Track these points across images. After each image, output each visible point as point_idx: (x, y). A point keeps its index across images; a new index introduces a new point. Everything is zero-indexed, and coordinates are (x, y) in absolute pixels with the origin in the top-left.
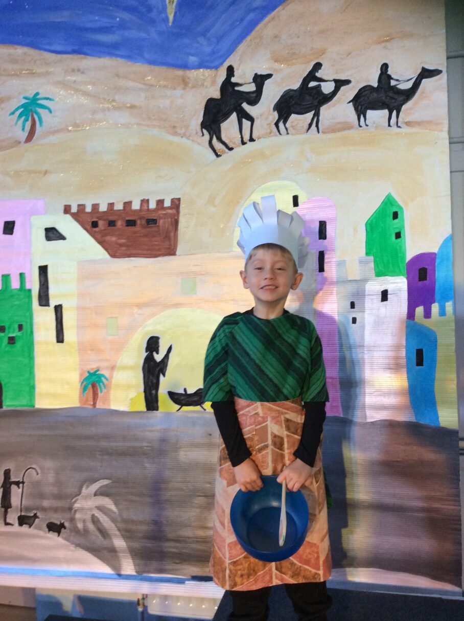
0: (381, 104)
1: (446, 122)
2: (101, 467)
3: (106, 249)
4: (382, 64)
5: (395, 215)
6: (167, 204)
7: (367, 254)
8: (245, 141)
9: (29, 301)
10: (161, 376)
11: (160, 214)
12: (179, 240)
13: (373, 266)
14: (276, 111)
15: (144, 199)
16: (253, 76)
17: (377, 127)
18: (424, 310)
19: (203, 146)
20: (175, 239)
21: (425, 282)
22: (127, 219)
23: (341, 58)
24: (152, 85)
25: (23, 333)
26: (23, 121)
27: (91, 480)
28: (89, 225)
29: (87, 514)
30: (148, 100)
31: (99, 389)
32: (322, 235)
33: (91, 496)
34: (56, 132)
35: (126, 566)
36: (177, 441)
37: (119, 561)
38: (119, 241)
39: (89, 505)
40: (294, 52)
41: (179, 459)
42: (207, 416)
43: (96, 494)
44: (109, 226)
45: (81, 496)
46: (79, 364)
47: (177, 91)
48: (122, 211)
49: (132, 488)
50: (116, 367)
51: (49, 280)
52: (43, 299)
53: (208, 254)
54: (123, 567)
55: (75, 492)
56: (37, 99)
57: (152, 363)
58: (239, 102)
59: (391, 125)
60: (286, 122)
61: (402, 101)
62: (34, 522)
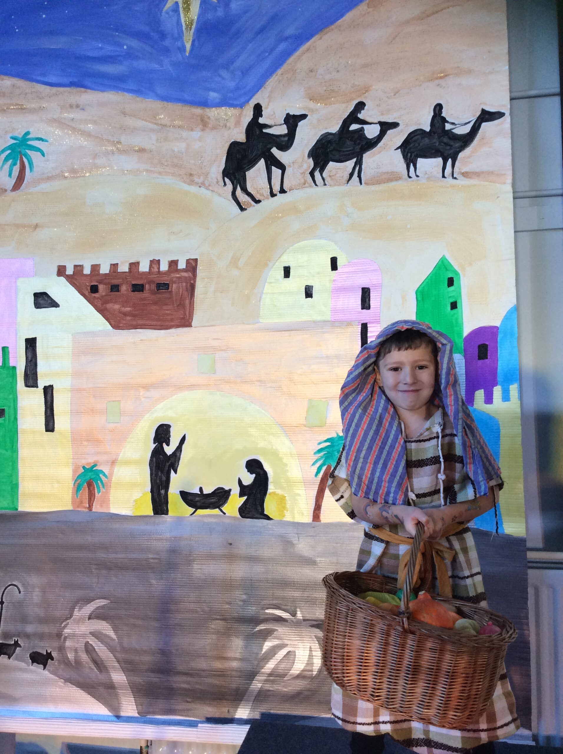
0: (434, 151)
1: (510, 173)
2: (98, 583)
3: (107, 319)
4: (435, 105)
5: (451, 282)
6: (182, 265)
8: (275, 192)
9: (13, 380)
10: (172, 472)
11: (173, 278)
12: (195, 308)
14: (311, 158)
15: (154, 260)
16: (285, 116)
17: (428, 179)
18: (485, 394)
19: (225, 198)
20: (190, 307)
21: (486, 360)
22: (134, 283)
23: (388, 97)
24: (165, 126)
25: (4, 420)
26: (10, 166)
27: (85, 600)
28: (87, 290)
29: (80, 642)
30: (160, 142)
31: (96, 489)
32: (365, 303)
33: (85, 619)
34: (49, 178)
35: (127, 706)
36: (191, 552)
37: (118, 699)
38: (123, 309)
39: (82, 630)
40: (332, 89)
41: (192, 574)
42: (227, 521)
43: (91, 617)
44: (112, 291)
45: (73, 620)
46: (72, 458)
47: (195, 133)
48: (127, 274)
49: (134, 610)
50: (118, 462)
51: (38, 356)
52: (31, 378)
53: (230, 325)
54: (122, 708)
55: (65, 614)
56: (28, 138)
57: (161, 456)
58: (268, 147)
59: (446, 175)
60: (323, 171)
61: (459, 148)
62: (14, 652)
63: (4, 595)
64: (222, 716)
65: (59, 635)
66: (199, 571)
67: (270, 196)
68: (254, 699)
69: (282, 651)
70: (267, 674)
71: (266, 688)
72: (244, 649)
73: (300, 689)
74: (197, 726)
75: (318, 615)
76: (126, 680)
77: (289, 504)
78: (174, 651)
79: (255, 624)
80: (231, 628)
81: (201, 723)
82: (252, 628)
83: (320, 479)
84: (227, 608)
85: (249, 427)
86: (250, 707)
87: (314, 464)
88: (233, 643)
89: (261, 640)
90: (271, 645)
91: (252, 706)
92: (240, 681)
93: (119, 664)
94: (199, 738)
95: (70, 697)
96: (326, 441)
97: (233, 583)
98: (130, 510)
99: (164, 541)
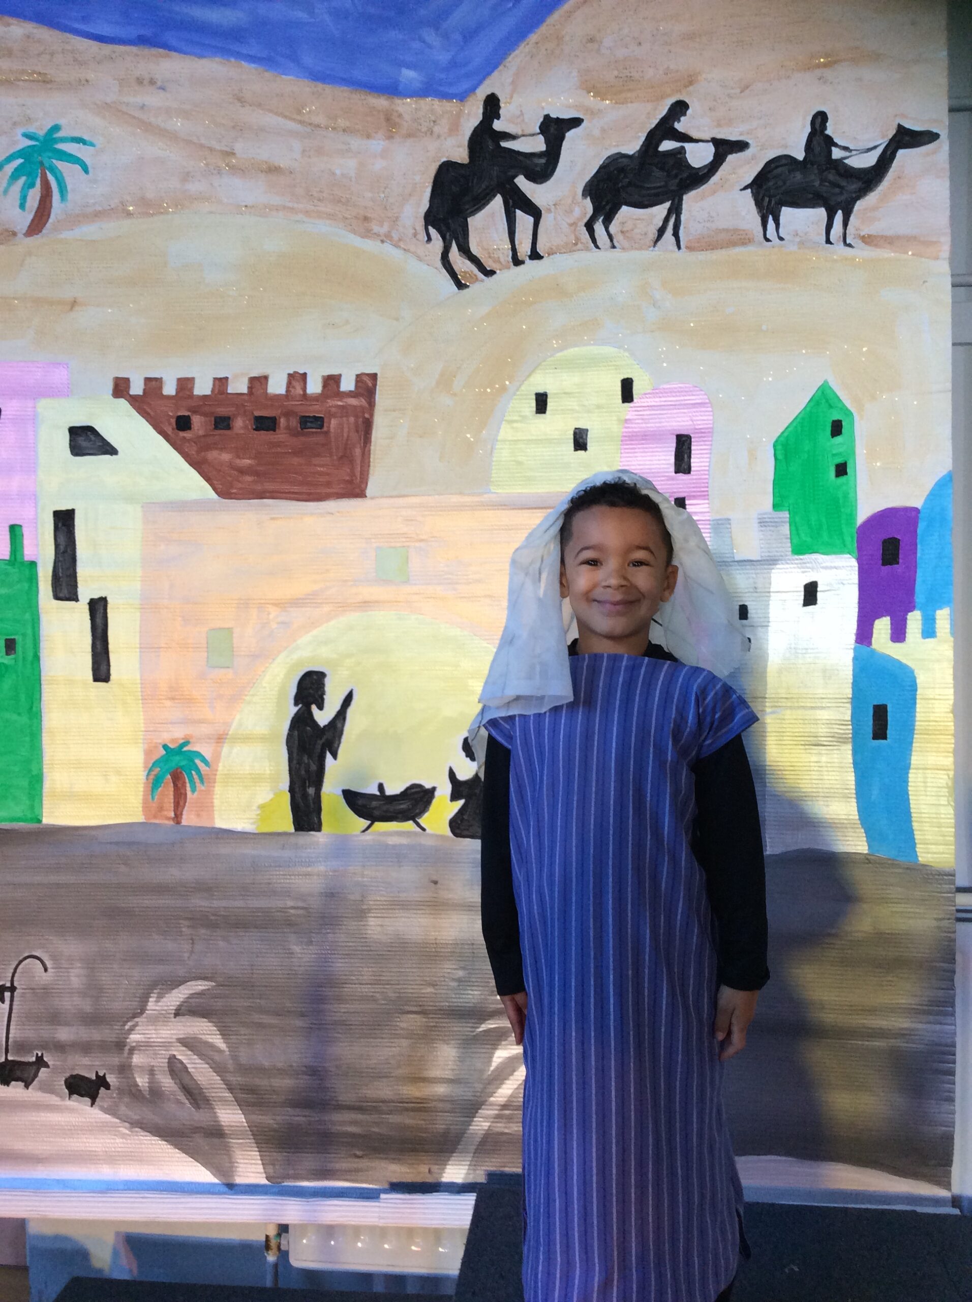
0: (811, 196)
1: (947, 241)
2: (191, 952)
3: (208, 479)
4: (813, 112)
5: (837, 428)
6: (348, 384)
7: (775, 506)
8: (520, 259)
9: (30, 588)
10: (329, 756)
11: (332, 407)
12: (371, 464)
13: (788, 532)
14: (589, 198)
15: (296, 373)
16: (542, 120)
17: (802, 244)
18: (892, 624)
19: (428, 265)
20: (363, 461)
21: (897, 566)
22: (257, 414)
23: (729, 96)
24: (318, 126)
25: (15, 658)
26: (23, 188)
27: (169, 983)
28: (170, 424)
29: (159, 1056)
30: (309, 157)
31: (188, 785)
32: (682, 463)
33: (168, 1016)
34: (98, 215)
35: (245, 1166)
36: (363, 896)
37: (229, 1155)
38: (237, 461)
39: (164, 1036)
40: (629, 75)
41: (366, 934)
42: (427, 842)
43: (180, 1012)
44: (216, 428)
45: (146, 1018)
46: (143, 729)
47: (375, 142)
48: (246, 398)
49: (260, 999)
50: (228, 737)
51: (77, 543)
52: (64, 584)
53: (436, 496)
54: (238, 1169)
55: (132, 1007)
56: (55, 138)
57: (308, 728)
58: (510, 174)
59: (831, 240)
60: (610, 222)
61: (855, 192)
62: (36, 1075)
63: (16, 975)
64: (419, 1179)
65: (120, 1045)
66: (379, 929)
67: (512, 264)
68: (476, 1150)
70: (499, 1106)
71: (497, 1130)
72: (458, 1063)
74: (379, 1197)
76: (244, 1120)
78: (333, 1069)
79: (480, 1019)
80: (436, 1026)
81: (386, 1193)
82: (471, 1027)
84: (432, 993)
86: (468, 1163)
88: (439, 1053)
89: (489, 1047)
90: (507, 1055)
91: (471, 1161)
92: (451, 1118)
93: (231, 1093)
94: (383, 1218)
95: (142, 1152)
97: (439, 950)
98: (252, 824)
99: (315, 877)
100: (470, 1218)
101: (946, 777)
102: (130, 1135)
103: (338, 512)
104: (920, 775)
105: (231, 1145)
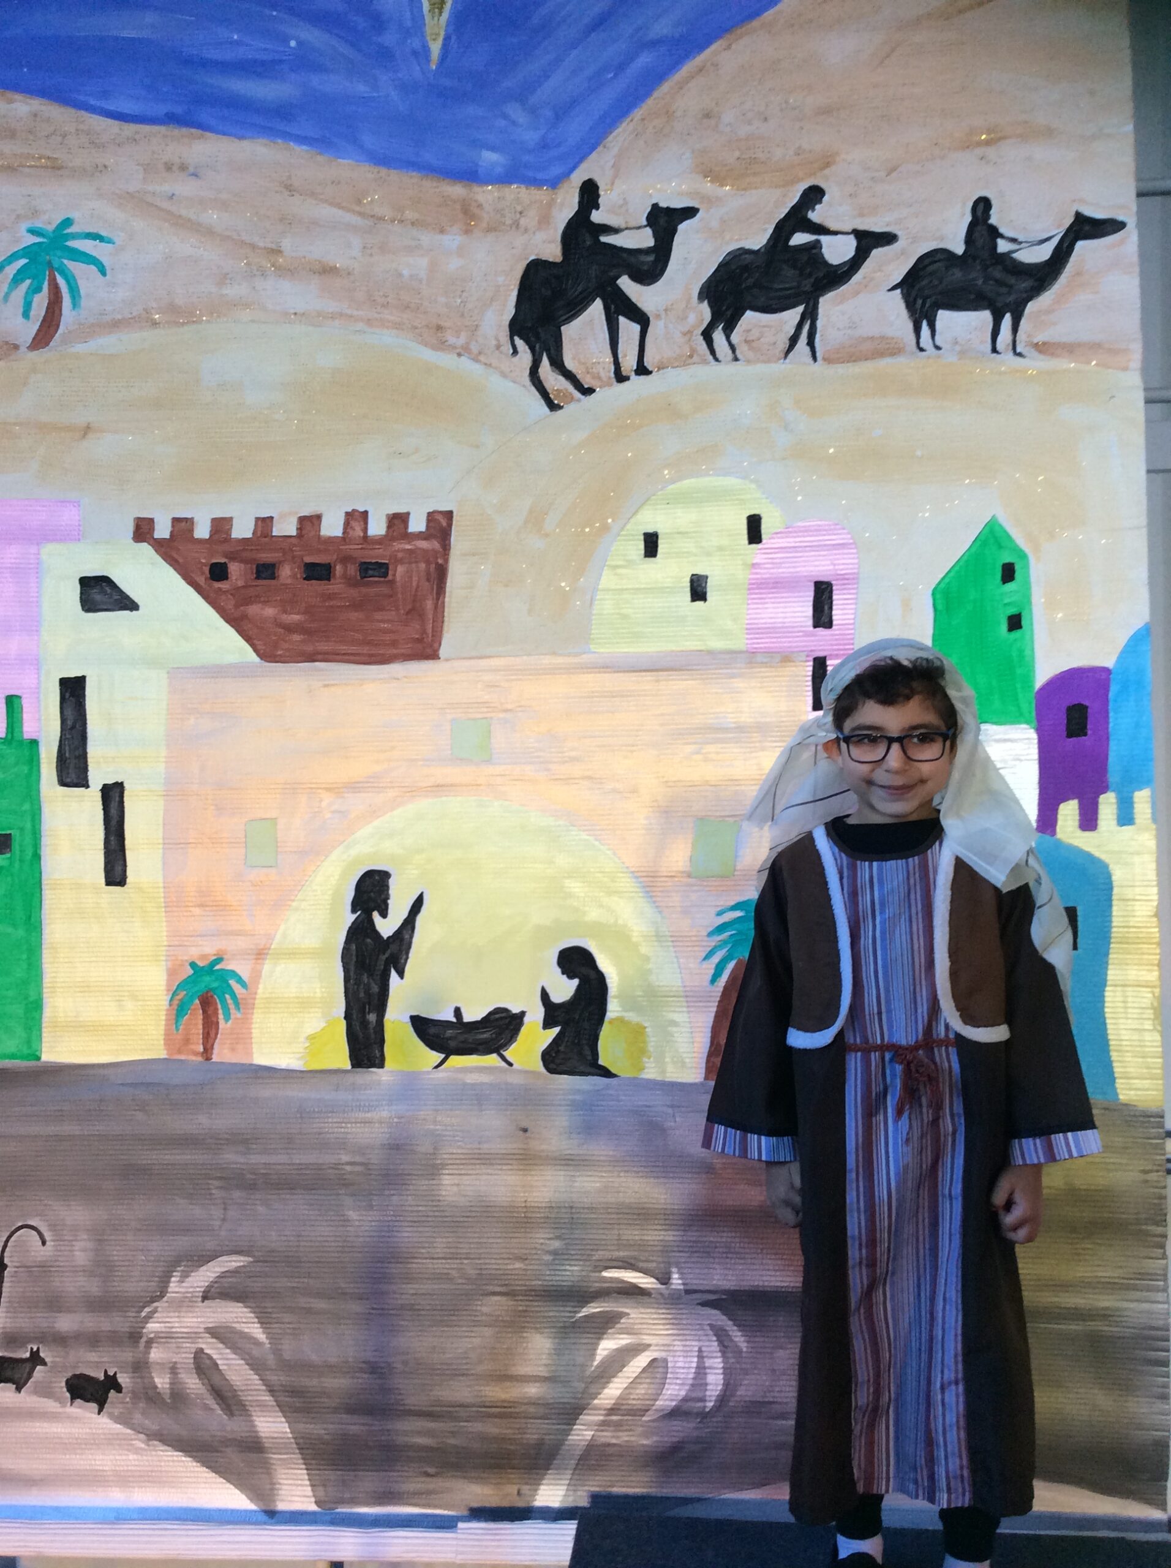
0: (973, 297)
1: (1135, 348)
2: (224, 1219)
3: (248, 639)
4: (974, 199)
5: (1008, 573)
6: (417, 524)
8: (624, 374)
9: (31, 769)
10: (394, 974)
11: (398, 551)
12: (446, 619)
14: (706, 302)
15: (355, 511)
16: (649, 209)
17: (962, 354)
18: (1080, 809)
19: (514, 382)
20: (435, 616)
21: (1084, 738)
22: (308, 559)
23: (873, 179)
24: (381, 219)
25: (11, 859)
26: (27, 293)
28: (203, 573)
29: (183, 1350)
30: (371, 255)
31: (220, 1011)
32: (822, 615)
33: (194, 1299)
34: (116, 325)
35: (289, 1488)
36: (435, 1148)
37: (269, 1474)
38: (284, 617)
39: (189, 1325)
40: (753, 156)
41: (439, 1195)
42: (514, 1079)
43: (210, 1294)
44: (258, 578)
45: (167, 1302)
46: (165, 943)
47: (449, 237)
48: (294, 541)
49: (309, 1277)
50: (270, 952)
51: (88, 717)
52: (72, 766)
53: (525, 658)
54: (280, 1492)
55: (150, 1289)
56: (67, 234)
57: (369, 940)
58: (612, 274)
59: (998, 348)
60: (732, 330)
61: (1026, 292)
62: (30, 1375)
63: (7, 1249)
64: (505, 1503)
65: (135, 1336)
66: (455, 1189)
67: (614, 380)
68: (577, 1465)
69: (639, 1358)
70: (605, 1410)
71: (603, 1440)
72: (555, 1357)
73: (677, 1439)
74: (456, 1526)
75: (719, 1280)
76: (288, 1430)
77: (652, 1044)
78: (399, 1366)
79: (580, 1302)
80: (526, 1311)
81: (465, 1521)
82: (570, 1312)
83: (721, 989)
84: (520, 1269)
85: (564, 877)
86: (567, 1482)
87: (707, 957)
88: (530, 1345)
89: (592, 1336)
90: (615, 1347)
91: (571, 1479)
93: (273, 1396)
94: (462, 1553)
95: (161, 1471)
96: (734, 908)
97: (530, 1215)
98: (299, 1059)
99: (377, 1125)
100: (570, 1552)
101: (1150, 995)
102: (146, 1450)
103: (405, 677)
104: (1118, 994)
105: (272, 1462)
